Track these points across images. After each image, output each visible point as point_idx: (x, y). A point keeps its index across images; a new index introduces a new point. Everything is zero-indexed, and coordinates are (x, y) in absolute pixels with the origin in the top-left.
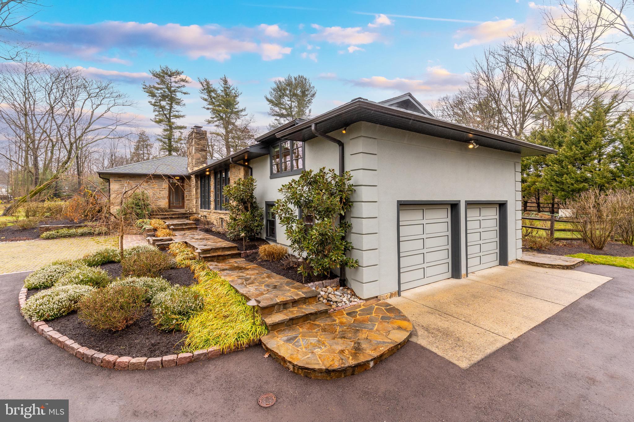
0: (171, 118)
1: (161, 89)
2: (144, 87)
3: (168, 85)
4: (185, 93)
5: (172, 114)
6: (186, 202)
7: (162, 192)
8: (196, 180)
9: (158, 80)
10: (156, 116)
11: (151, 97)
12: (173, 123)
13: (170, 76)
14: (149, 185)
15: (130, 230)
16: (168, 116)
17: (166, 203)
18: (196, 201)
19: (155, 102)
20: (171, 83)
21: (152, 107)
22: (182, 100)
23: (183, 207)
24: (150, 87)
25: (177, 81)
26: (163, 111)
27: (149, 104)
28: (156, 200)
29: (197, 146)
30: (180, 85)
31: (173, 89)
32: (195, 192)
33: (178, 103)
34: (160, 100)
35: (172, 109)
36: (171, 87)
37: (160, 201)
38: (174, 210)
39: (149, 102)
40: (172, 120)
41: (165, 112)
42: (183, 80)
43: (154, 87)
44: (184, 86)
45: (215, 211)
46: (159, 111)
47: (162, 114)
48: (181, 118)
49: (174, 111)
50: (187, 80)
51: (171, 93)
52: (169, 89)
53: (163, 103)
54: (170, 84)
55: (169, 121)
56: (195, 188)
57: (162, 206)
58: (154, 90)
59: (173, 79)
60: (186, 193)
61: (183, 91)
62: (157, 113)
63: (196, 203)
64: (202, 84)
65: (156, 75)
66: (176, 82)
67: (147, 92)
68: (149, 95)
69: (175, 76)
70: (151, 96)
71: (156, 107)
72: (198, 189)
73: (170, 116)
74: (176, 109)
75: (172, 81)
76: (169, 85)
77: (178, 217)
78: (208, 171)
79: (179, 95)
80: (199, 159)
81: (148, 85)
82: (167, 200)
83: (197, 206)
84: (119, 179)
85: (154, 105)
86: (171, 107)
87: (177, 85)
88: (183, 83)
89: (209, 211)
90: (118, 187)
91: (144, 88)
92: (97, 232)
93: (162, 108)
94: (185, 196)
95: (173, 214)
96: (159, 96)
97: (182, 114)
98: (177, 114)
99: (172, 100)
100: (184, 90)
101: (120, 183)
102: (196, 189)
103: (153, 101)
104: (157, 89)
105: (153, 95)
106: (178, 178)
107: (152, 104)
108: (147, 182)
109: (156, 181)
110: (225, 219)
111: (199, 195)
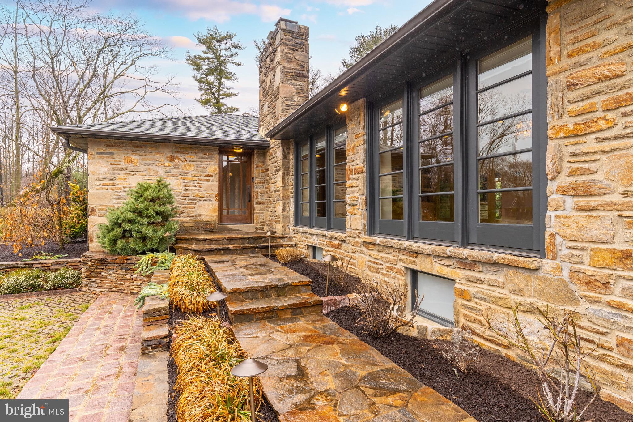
0: (221, 97)
1: (208, 59)
2: (188, 58)
3: (216, 53)
4: (237, 64)
5: (221, 93)
6: (257, 208)
7: (205, 184)
8: (283, 151)
9: (204, 48)
10: (202, 95)
11: (196, 71)
12: (223, 105)
13: (219, 41)
14: (176, 166)
15: (126, 281)
16: (216, 95)
17: (215, 211)
18: (284, 204)
19: (201, 78)
20: (220, 50)
21: (197, 84)
22: (233, 73)
23: (249, 219)
24: (195, 57)
25: (227, 47)
26: (211, 89)
27: (194, 79)
28: (192, 203)
29: (287, 65)
30: (231, 53)
31: (222, 58)
32: (279, 183)
33: (229, 78)
34: (207, 75)
35: (222, 86)
36: (221, 56)
37: (201, 206)
38: (231, 226)
39: (194, 77)
40: (222, 101)
41: (213, 90)
42: (235, 46)
43: (200, 58)
44: (236, 54)
45: (369, 239)
46: (206, 90)
47: (209, 93)
48: (232, 97)
49: (224, 89)
50: (240, 45)
51: (220, 64)
52: (218, 58)
53: (211, 78)
54: (219, 52)
55: (218, 102)
56: (280, 173)
57: (206, 218)
58: (199, 61)
59: (223, 46)
60: (256, 188)
61: (235, 61)
62: (203, 92)
63: (283, 211)
64: (259, 49)
65: (203, 41)
66: (226, 50)
67: (192, 64)
68: (194, 69)
69: (225, 42)
70: (197, 69)
71: (202, 84)
72: (288, 174)
73: (219, 96)
74: (227, 86)
75: (222, 48)
76: (218, 54)
77: (244, 248)
78: (345, 99)
79: (230, 68)
80: (291, 98)
81: (192, 55)
82: (215, 203)
83: (285, 218)
84: (109, 150)
85: (200, 81)
86: (220, 83)
87: (227, 53)
88: (235, 50)
89: (341, 235)
90: (106, 169)
91: (187, 60)
92: (49, 285)
93: (209, 84)
94: (254, 193)
95: (231, 239)
96: (206, 69)
97: (233, 91)
98: (227, 92)
99: (221, 74)
100: (236, 59)
101: (111, 161)
102: (283, 173)
103: (199, 76)
104: (204, 59)
105: (198, 67)
106: (239, 151)
107: (197, 80)
108: (172, 159)
109: (192, 156)
110: (472, 289)
111: (291, 188)
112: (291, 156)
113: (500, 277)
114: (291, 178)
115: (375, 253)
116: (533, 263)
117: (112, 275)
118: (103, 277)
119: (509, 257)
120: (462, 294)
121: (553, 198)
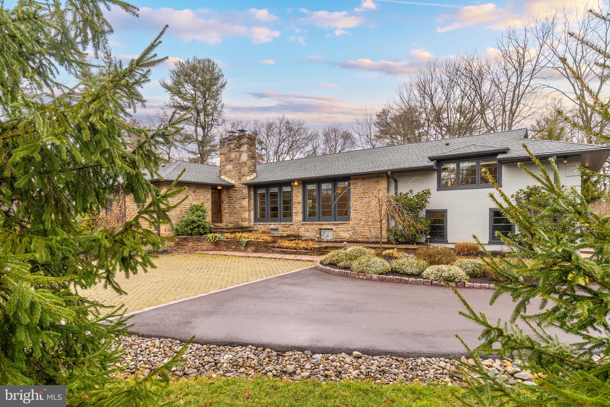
6: (225, 215)
7: (207, 204)
8: (248, 190)
14: (196, 195)
17: (210, 217)
18: (249, 213)
23: (219, 221)
29: (249, 153)
32: (246, 204)
45: (305, 222)
56: (247, 200)
63: (249, 216)
72: (250, 200)
80: (250, 167)
82: (211, 213)
83: (249, 219)
89: (290, 223)
94: (223, 208)
106: (220, 188)
108: (194, 192)
109: (201, 191)
110: (337, 230)
111: (252, 207)
112: (252, 193)
113: (343, 226)
114: (252, 202)
115: (307, 227)
116: (348, 222)
117: (191, 244)
118: (186, 245)
119: (345, 222)
120: (335, 231)
121: (352, 211)
